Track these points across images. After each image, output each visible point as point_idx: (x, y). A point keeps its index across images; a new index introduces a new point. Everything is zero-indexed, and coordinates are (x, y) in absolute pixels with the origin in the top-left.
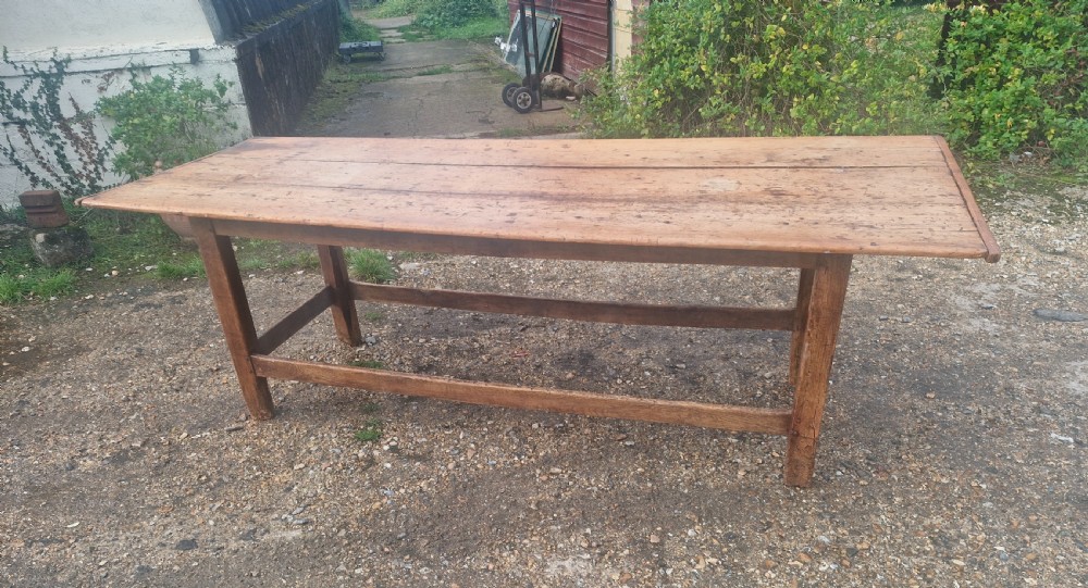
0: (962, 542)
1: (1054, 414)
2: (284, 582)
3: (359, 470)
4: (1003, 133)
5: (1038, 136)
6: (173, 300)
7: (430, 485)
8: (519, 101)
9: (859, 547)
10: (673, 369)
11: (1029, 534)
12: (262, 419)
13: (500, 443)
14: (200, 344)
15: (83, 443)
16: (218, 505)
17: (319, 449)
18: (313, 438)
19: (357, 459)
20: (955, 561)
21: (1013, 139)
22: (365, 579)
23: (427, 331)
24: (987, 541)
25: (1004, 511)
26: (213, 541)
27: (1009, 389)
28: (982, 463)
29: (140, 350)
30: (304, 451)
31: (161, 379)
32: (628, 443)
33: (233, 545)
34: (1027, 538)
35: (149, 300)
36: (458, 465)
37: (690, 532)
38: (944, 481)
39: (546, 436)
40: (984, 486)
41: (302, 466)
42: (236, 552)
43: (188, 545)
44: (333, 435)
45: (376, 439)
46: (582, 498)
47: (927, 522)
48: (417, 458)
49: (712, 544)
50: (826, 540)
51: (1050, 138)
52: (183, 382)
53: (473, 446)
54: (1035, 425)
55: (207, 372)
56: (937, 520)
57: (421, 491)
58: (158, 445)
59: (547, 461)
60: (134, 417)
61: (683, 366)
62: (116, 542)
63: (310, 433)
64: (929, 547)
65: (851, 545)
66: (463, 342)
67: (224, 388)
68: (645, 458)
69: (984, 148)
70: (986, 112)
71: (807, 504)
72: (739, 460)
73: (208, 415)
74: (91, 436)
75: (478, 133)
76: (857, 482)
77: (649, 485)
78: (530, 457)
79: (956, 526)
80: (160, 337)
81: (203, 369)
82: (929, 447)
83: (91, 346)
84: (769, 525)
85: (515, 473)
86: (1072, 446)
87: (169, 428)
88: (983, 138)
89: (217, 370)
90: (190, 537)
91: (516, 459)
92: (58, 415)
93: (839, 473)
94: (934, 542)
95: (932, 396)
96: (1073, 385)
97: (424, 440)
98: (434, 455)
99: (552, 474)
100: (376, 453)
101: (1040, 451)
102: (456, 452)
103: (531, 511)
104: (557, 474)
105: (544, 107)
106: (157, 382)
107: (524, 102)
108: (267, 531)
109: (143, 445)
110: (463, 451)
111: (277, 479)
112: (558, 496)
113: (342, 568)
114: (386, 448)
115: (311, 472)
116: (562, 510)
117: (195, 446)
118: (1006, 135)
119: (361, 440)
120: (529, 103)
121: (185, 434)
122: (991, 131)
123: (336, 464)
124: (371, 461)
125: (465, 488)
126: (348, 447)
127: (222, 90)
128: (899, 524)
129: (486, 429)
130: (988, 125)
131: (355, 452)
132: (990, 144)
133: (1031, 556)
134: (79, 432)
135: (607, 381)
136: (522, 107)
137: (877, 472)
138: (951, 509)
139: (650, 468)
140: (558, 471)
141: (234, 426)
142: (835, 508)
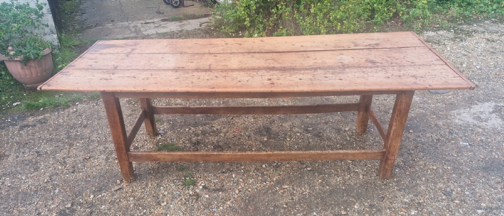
0: (454, 193)
1: (456, 133)
3: (194, 201)
4: (383, 14)
5: (396, 14)
6: (40, 122)
7: (232, 203)
8: (173, 2)
9: (420, 201)
10: (308, 131)
11: (474, 185)
12: (130, 182)
13: (252, 177)
14: (71, 145)
15: (36, 210)
17: (168, 193)
18: (162, 188)
19: (190, 195)
20: (456, 201)
21: (387, 16)
23: (187, 125)
24: (462, 191)
25: (460, 177)
28: (443, 158)
29: (38, 152)
30: (161, 195)
31: (60, 167)
32: (308, 169)
34: (474, 187)
35: (25, 123)
36: (240, 191)
37: (356, 207)
38: (435, 168)
39: (271, 170)
40: (449, 168)
41: (165, 203)
44: (172, 185)
45: (194, 184)
46: (303, 198)
47: (438, 186)
48: (218, 190)
49: (367, 211)
50: (407, 201)
51: (400, 15)
52: (74, 167)
53: (241, 180)
54: (453, 139)
55: (84, 160)
56: (440, 185)
57: (230, 207)
58: (81, 204)
59: (279, 183)
60: (57, 191)
61: (311, 129)
63: (159, 186)
64: (444, 197)
65: (417, 201)
66: (207, 128)
67: (98, 168)
69: (377, 20)
70: (375, 5)
71: (392, 186)
72: (357, 170)
73: (99, 184)
74: (38, 205)
75: (160, 19)
76: (405, 173)
77: (328, 187)
78: (270, 182)
79: (449, 187)
80: (45, 144)
81: (81, 158)
82: (422, 154)
83: (6, 153)
84: (383, 198)
85: (268, 191)
86: (469, 147)
87: (80, 193)
88: (376, 16)
89: (89, 158)
91: (264, 183)
92: (11, 196)
93: (397, 170)
94: (445, 195)
95: (412, 132)
96: (457, 121)
97: (217, 180)
98: (226, 187)
99: (284, 189)
101: (460, 150)
102: (236, 184)
103: (285, 208)
104: (287, 188)
105: (185, 5)
106: (59, 169)
107: (176, 3)
109: (72, 205)
110: (238, 183)
111: (156, 212)
112: (292, 199)
114: (201, 187)
115: (171, 206)
116: (298, 206)
117: (103, 202)
118: (385, 14)
119: (186, 185)
120: (178, 3)
121: (92, 196)
122: (379, 13)
123: (182, 199)
124: (198, 196)
125: (249, 202)
126: (182, 189)
127: (41, 8)
128: (429, 189)
129: (242, 171)
130: (377, 11)
131: (187, 192)
132: (379, 18)
133: (479, 194)
134: (30, 204)
135: (283, 140)
136: (175, 5)
137: (410, 168)
138: (443, 179)
139: (323, 179)
140: (286, 187)
141: (116, 188)
142: (403, 186)
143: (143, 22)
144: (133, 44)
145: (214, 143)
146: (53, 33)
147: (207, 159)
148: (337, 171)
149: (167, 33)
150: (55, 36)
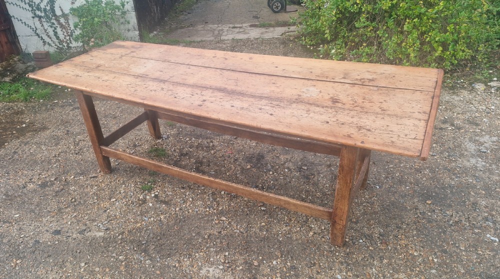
2: (89, 257)
3: (138, 205)
7: (165, 217)
8: (274, 7)
10: (300, 169)
12: (106, 173)
13: (203, 199)
15: (32, 176)
16: (75, 214)
17: (125, 192)
18: (124, 186)
19: (139, 200)
22: (122, 262)
23: (191, 135)
26: (67, 232)
27: (475, 204)
29: (68, 131)
30: (118, 192)
31: (72, 147)
32: (262, 208)
33: (74, 236)
36: (181, 209)
37: (274, 262)
38: (416, 254)
39: (226, 199)
40: (436, 260)
41: (114, 199)
42: (75, 239)
43: (57, 232)
44: (133, 185)
45: (150, 190)
46: (231, 235)
48: (164, 202)
49: (282, 271)
52: (81, 149)
53: (191, 199)
57: (160, 220)
58: (61, 180)
59: (221, 213)
60: (55, 165)
61: (306, 168)
62: (30, 227)
63: (123, 183)
68: (268, 217)
71: (338, 256)
72: (313, 226)
73: (85, 168)
74: (36, 173)
75: (249, 24)
76: (368, 247)
77: (265, 233)
78: (214, 210)
82: (415, 232)
83: (49, 127)
84: (314, 264)
85: (204, 217)
86: (497, 244)
87: (68, 172)
90: (59, 229)
91: (208, 209)
92: (27, 161)
93: (361, 241)
95: (430, 202)
97: (171, 193)
98: (173, 202)
99: (221, 220)
100: (148, 197)
102: (183, 202)
103: (205, 239)
105: (288, 10)
106: (70, 148)
107: (277, 7)
108: (90, 231)
109: (55, 180)
110: (186, 201)
111: (102, 205)
112: (220, 232)
113: (114, 255)
114: (153, 195)
115: (117, 203)
116: (219, 241)
117: (76, 183)
119: (143, 190)
120: (279, 8)
121: (73, 177)
123: (129, 200)
125: (180, 222)
126: (137, 192)
127: (123, 5)
128: (381, 275)
129: (200, 191)
131: (139, 196)
134: (32, 170)
135: (265, 172)
136: (276, 10)
137: (381, 243)
138: (412, 271)
139: (270, 223)
140: (224, 219)
141: (94, 175)
142: (351, 260)
143: (231, 26)
144: (138, 46)
145: (199, 158)
146: (135, 30)
147: (159, 169)
148: (291, 220)
149: (242, 40)
150: (137, 33)
